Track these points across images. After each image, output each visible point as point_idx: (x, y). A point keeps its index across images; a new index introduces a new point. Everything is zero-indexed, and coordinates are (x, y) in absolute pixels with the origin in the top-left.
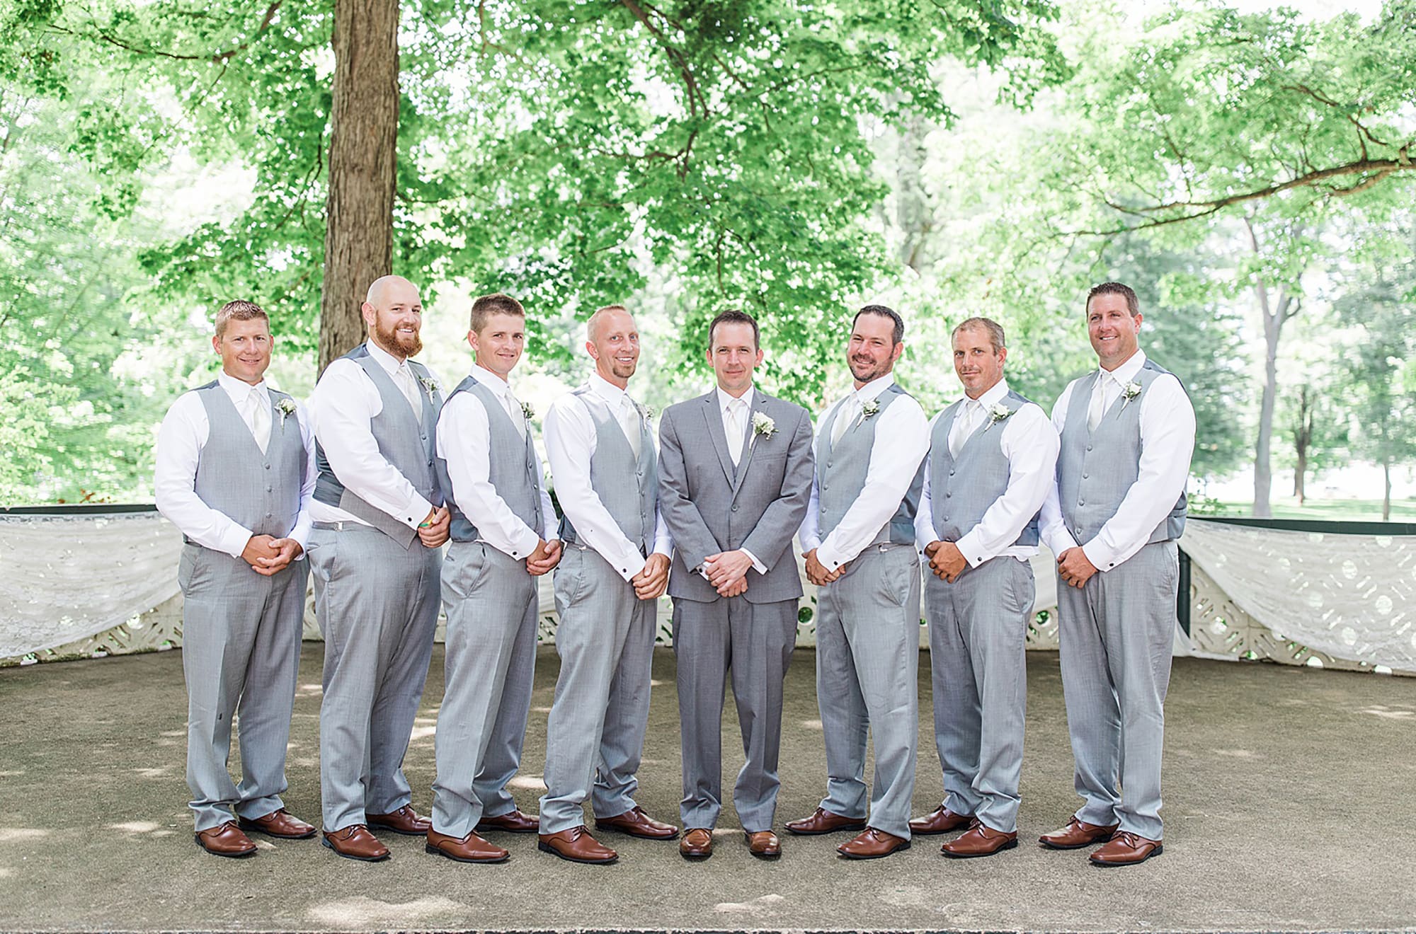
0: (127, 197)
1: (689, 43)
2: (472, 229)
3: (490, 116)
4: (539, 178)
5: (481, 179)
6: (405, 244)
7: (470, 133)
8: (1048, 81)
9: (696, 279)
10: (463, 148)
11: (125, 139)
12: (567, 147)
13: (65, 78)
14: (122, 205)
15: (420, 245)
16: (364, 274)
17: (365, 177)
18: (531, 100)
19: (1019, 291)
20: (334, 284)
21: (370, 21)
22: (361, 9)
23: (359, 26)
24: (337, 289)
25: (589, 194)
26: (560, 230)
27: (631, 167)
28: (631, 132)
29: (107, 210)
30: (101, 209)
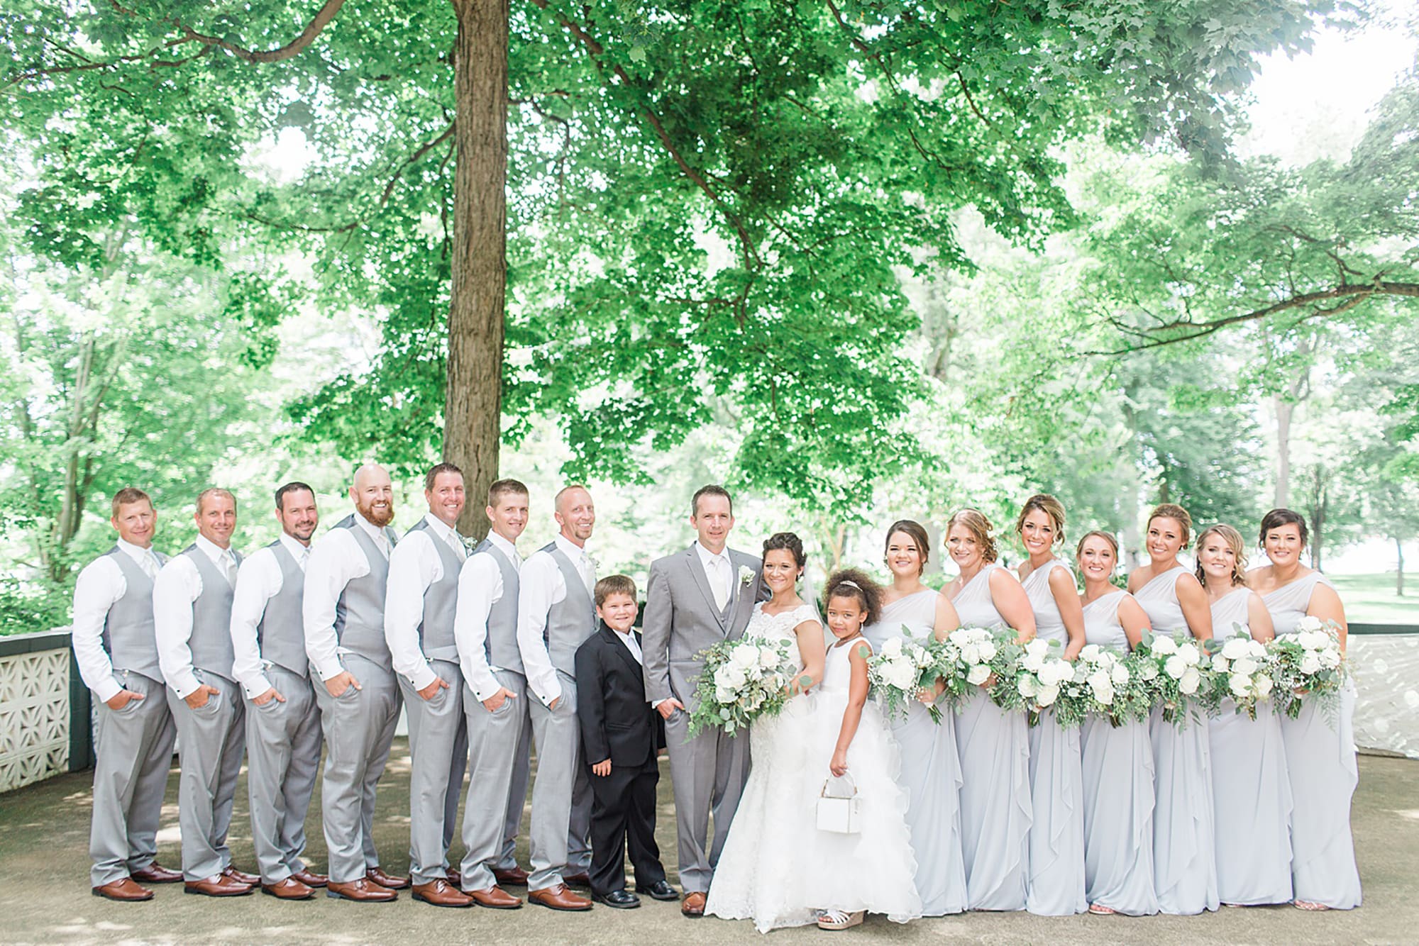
0: (267, 348)
1: (743, 206)
2: (559, 368)
3: (564, 262)
4: (613, 318)
5: (562, 321)
8: (1059, 228)
9: (753, 407)
10: (541, 290)
11: (266, 299)
12: (637, 292)
13: (217, 251)
14: (264, 356)
15: (515, 382)
16: (480, 421)
17: (480, 339)
18: (599, 246)
19: (1038, 406)
20: (454, 429)
21: (483, 210)
22: (476, 201)
23: (474, 215)
24: (457, 434)
25: (657, 335)
26: (634, 366)
27: (694, 309)
28: (693, 281)
29: (251, 361)
30: (247, 361)
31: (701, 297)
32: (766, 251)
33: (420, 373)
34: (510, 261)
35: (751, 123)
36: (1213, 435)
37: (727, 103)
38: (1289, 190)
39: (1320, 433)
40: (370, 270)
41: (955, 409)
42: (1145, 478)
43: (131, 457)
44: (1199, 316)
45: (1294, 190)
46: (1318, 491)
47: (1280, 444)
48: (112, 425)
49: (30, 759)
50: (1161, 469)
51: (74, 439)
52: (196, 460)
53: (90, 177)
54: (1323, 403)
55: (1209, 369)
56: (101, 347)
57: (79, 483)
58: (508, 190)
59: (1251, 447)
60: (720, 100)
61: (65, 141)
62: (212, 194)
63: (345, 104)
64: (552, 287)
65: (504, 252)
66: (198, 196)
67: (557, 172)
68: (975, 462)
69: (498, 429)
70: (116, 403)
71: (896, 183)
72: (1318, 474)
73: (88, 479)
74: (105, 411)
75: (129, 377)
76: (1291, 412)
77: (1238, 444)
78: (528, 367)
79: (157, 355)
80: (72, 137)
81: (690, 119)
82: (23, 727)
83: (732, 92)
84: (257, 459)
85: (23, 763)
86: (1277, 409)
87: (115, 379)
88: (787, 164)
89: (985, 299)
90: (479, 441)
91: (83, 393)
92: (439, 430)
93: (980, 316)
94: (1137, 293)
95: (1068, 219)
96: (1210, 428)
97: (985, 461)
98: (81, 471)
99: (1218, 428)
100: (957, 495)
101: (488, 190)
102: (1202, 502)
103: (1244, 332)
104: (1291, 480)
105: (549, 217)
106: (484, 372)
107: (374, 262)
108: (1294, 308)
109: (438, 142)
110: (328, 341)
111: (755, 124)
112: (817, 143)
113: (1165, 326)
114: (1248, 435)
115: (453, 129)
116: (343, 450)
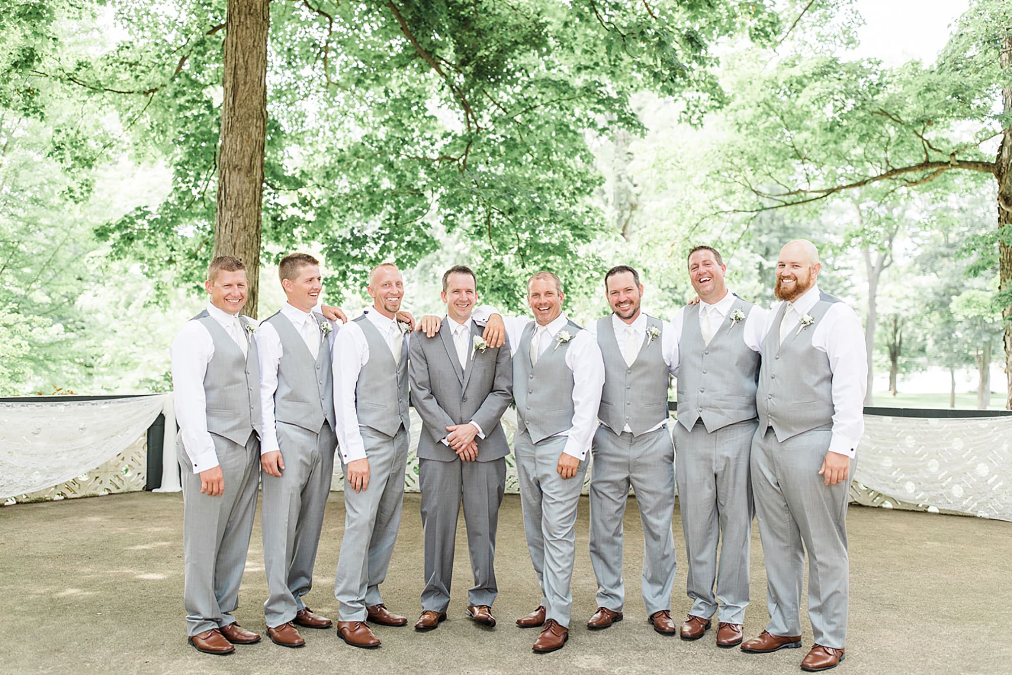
0: (85, 188)
1: (466, 83)
2: (320, 208)
3: (333, 131)
4: (368, 174)
5: (328, 176)
6: (274, 219)
7: (320, 142)
8: (712, 107)
9: (475, 242)
10: (315, 152)
11: (84, 148)
12: (385, 153)
13: (42, 107)
15: (284, 219)
17: (242, 173)
18: (361, 120)
23: (239, 72)
25: (400, 185)
26: (381, 209)
27: (429, 166)
28: (427, 143)
29: (71, 197)
30: (67, 196)
31: (436, 156)
32: (485, 121)
62: (39, 60)
65: (265, 104)
66: (27, 61)
67: (322, 56)
88: (503, 51)
95: (720, 101)
106: (246, 200)
116: (146, 270)
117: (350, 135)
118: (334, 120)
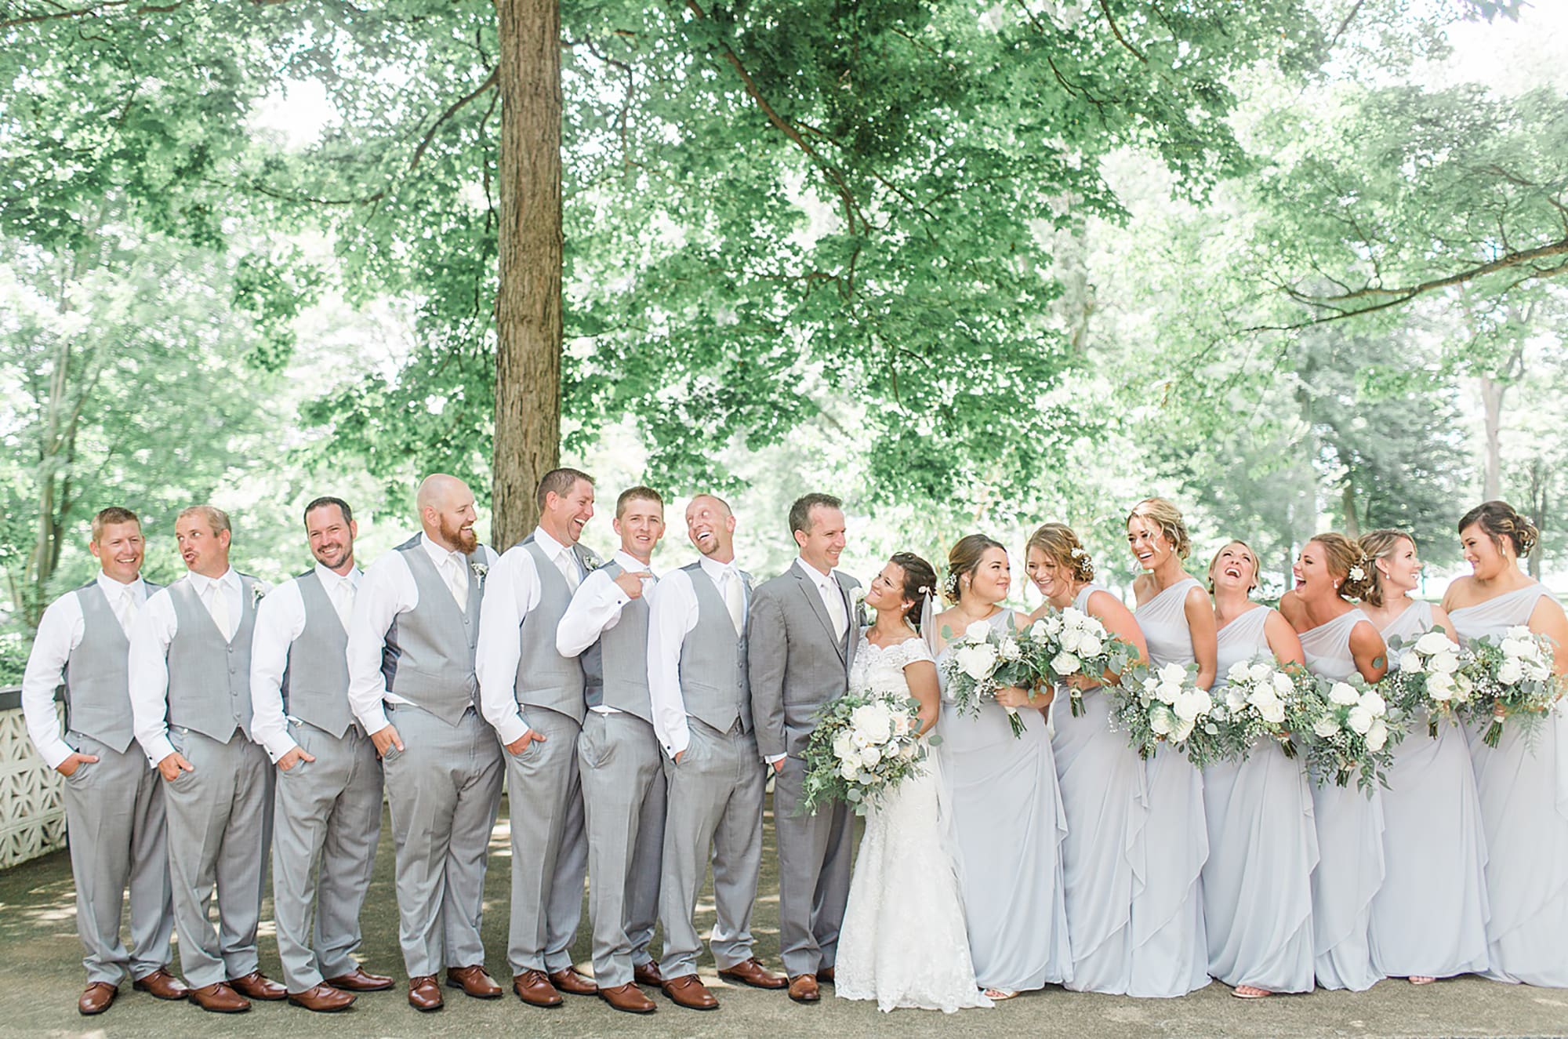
0: (281, 348)
1: (844, 161)
2: (629, 360)
3: (633, 233)
4: (693, 301)
5: (633, 308)
7: (613, 252)
8: (1230, 174)
10: (606, 268)
11: (279, 287)
12: (722, 270)
13: (219, 230)
14: (277, 356)
15: (578, 380)
16: (536, 424)
17: (534, 327)
18: (675, 211)
19: (1199, 392)
20: (506, 435)
21: (534, 174)
22: (526, 162)
23: (524, 180)
24: (509, 441)
25: (747, 318)
26: (720, 358)
27: (789, 287)
28: (787, 253)
29: (262, 362)
30: (257, 362)
31: (798, 272)
32: (875, 213)
33: (462, 371)
34: (568, 234)
35: (851, 62)
36: (1407, 426)
37: (823, 38)
38: (1500, 126)
39: (1537, 422)
40: (400, 249)
41: (1099, 399)
42: (1325, 480)
43: (118, 479)
44: (1392, 280)
45: (1506, 125)
46: (1535, 492)
47: (1489, 436)
48: (93, 442)
49: (23, 832)
50: (1345, 469)
51: (49, 460)
52: (193, 482)
53: (69, 145)
54: (1542, 385)
55: (1400, 345)
56: (78, 350)
57: (56, 511)
58: (563, 150)
59: (1452, 440)
60: (814, 34)
61: (34, 103)
62: (211, 163)
63: (368, 51)
64: (620, 263)
65: (561, 224)
66: (194, 167)
67: (619, 125)
68: (1123, 463)
69: (559, 435)
70: (99, 415)
71: (1029, 129)
72: (1534, 471)
73: (66, 507)
74: (85, 426)
75: (111, 384)
76: (1501, 396)
77: (1437, 436)
78: (592, 359)
79: (145, 357)
80: (43, 99)
81: (777, 58)
82: (14, 796)
83: (829, 24)
84: (263, 480)
85: (15, 838)
86: (1484, 394)
87: (95, 388)
88: (897, 109)
89: (1132, 265)
90: (536, 449)
91: (57, 405)
92: (489, 438)
93: (1129, 287)
94: (1316, 257)
95: (1238, 165)
96: (1402, 417)
97: (1134, 462)
98: (59, 497)
99: (1413, 416)
100: (1103, 504)
101: (539, 150)
102: (1394, 508)
103: (1444, 301)
104: (1501, 479)
105: (612, 180)
106: (540, 366)
107: (403, 240)
108: (1508, 269)
109: (478, 92)
110: (345, 336)
111: (857, 63)
112: (933, 83)
113: (1350, 295)
114: (1448, 426)
115: (495, 78)
116: (373, 465)
117: (659, 239)
118: (634, 217)
